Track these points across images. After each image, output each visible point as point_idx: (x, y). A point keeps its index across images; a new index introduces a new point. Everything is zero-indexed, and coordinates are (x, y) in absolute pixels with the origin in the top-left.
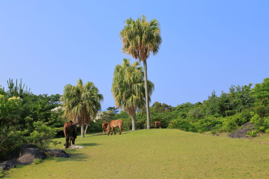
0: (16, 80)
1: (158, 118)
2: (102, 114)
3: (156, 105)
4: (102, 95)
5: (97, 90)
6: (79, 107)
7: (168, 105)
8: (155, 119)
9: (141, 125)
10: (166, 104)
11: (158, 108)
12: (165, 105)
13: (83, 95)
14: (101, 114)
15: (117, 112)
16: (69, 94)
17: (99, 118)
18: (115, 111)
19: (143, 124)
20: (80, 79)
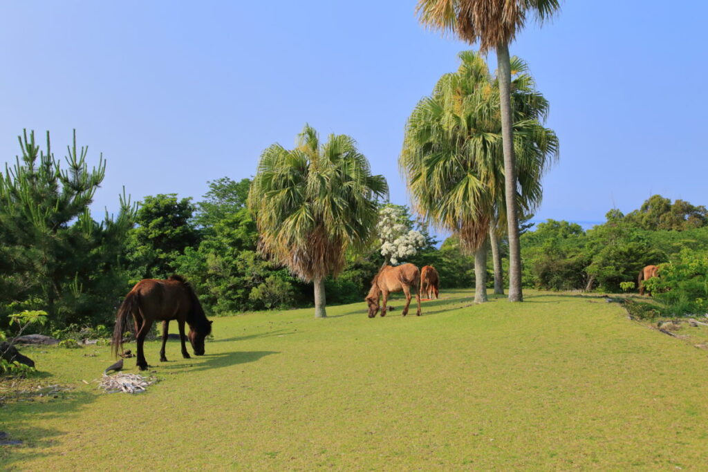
0: (46, 134)
1: (634, 250)
2: (418, 239)
3: (653, 205)
4: (383, 178)
5: (360, 161)
6: (299, 219)
7: (693, 207)
8: (625, 254)
9: (578, 270)
10: (686, 203)
11: (659, 216)
12: (681, 206)
13: (312, 179)
14: (415, 239)
15: (529, 226)
16: (272, 176)
17: (408, 253)
18: (523, 224)
19: (583, 267)
20: (308, 126)
